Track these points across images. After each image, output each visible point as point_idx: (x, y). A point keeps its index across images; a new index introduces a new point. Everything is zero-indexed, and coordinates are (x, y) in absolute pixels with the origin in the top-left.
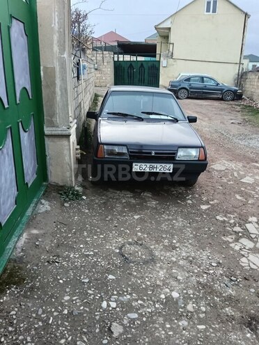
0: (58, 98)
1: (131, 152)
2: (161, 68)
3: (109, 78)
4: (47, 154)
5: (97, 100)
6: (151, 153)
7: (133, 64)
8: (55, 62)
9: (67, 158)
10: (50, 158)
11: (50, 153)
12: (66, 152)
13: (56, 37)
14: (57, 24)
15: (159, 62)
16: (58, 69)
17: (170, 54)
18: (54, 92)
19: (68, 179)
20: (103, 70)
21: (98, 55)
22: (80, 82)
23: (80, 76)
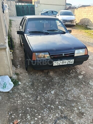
1: (52, 55)
2: (35, 8)
3: (14, 13)
6: (62, 55)
7: (24, 6)
9: (6, 62)
12: (5, 58)
15: (34, 5)
17: (38, 2)
19: (8, 73)
20: (11, 9)
21: (8, 3)
22: (5, 14)
23: (4, 11)
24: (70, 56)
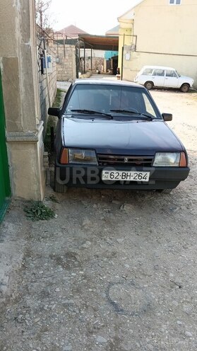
0: (22, 97)
2: (124, 61)
3: (71, 72)
4: (9, 163)
5: (60, 95)
6: (123, 160)
8: (17, 51)
9: (33, 169)
10: (13, 169)
11: (14, 162)
12: (32, 161)
13: (18, 20)
14: (19, 4)
16: (21, 60)
17: (133, 47)
18: (17, 89)
19: (36, 193)
20: (65, 63)
21: (59, 49)
22: (44, 76)
23: (44, 69)
24: (142, 164)
